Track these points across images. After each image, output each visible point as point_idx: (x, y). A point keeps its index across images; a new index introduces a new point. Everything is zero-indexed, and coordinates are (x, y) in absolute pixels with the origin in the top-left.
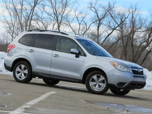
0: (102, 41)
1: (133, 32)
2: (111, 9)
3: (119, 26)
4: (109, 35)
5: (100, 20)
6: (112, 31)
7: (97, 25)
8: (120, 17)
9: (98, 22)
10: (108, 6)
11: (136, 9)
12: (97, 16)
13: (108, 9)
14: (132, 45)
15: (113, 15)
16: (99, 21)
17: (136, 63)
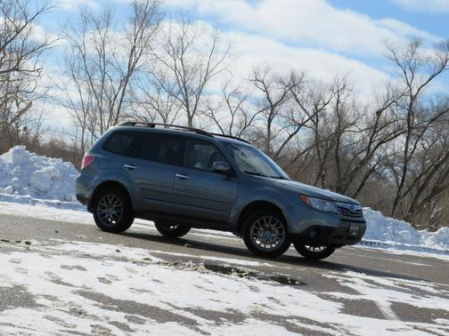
0: (275, 149)
1: (339, 132)
2: (294, 85)
3: (310, 118)
4: (291, 136)
5: (272, 107)
6: (297, 128)
7: (268, 116)
8: (312, 101)
9: (269, 112)
10: (289, 79)
11: (345, 86)
12: (268, 98)
13: (290, 84)
14: (337, 156)
15: (299, 96)
16: (271, 109)
17: (343, 193)
